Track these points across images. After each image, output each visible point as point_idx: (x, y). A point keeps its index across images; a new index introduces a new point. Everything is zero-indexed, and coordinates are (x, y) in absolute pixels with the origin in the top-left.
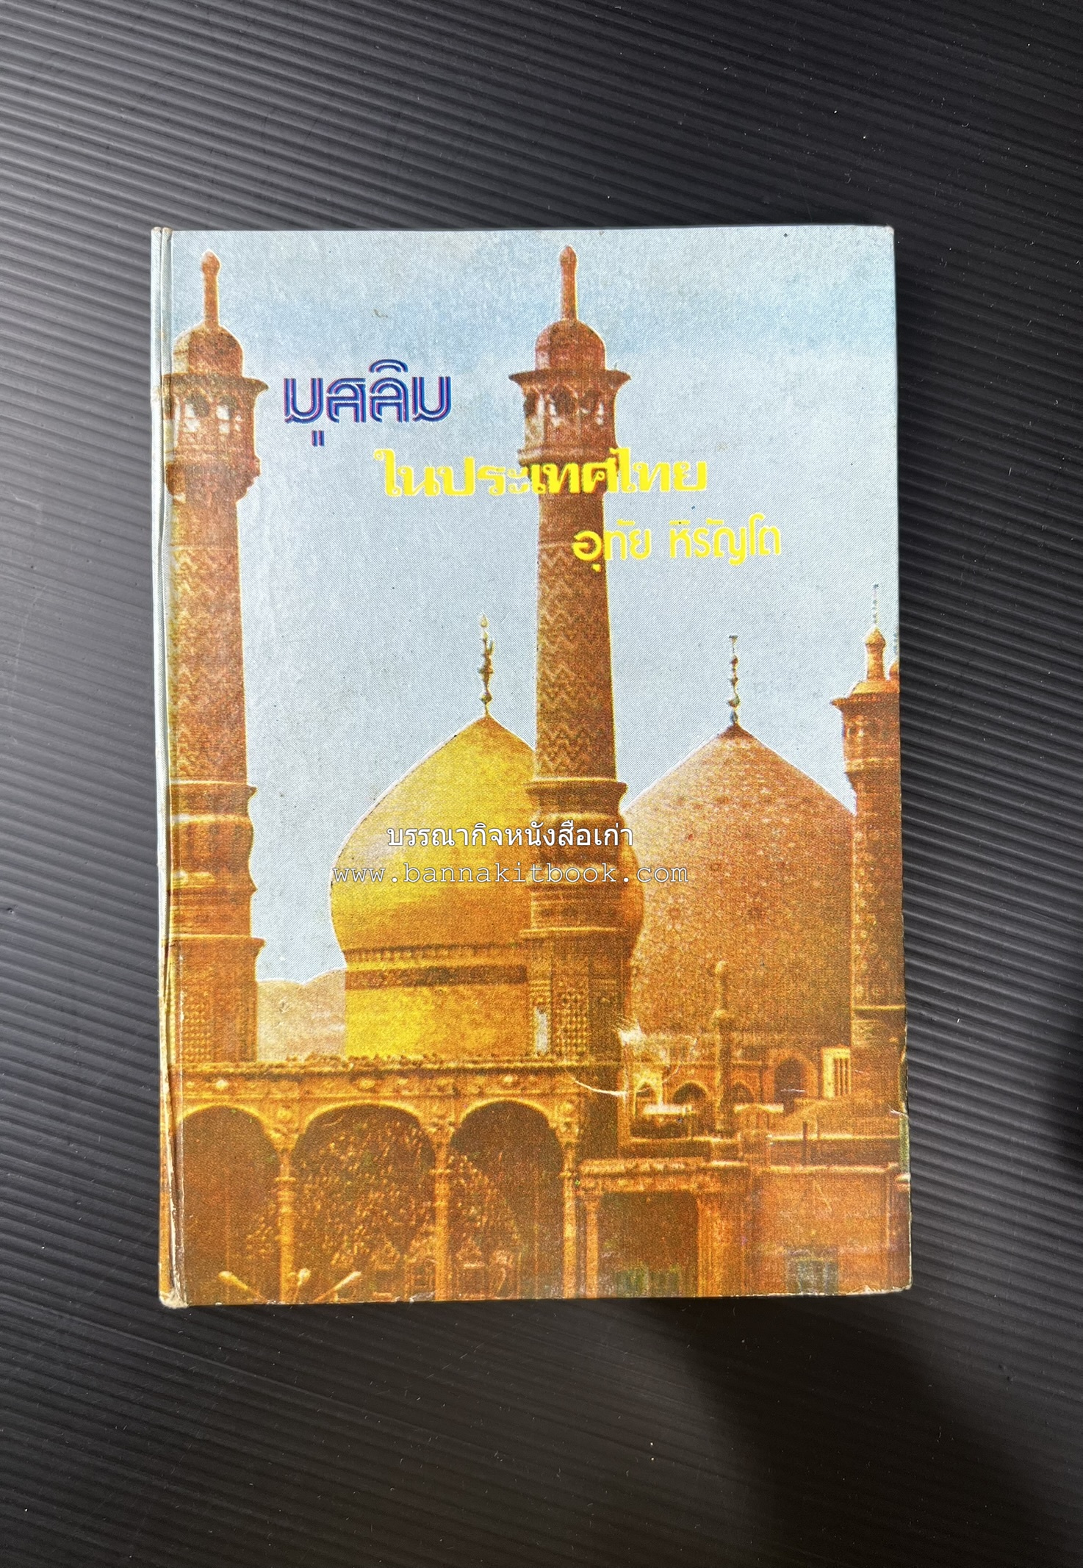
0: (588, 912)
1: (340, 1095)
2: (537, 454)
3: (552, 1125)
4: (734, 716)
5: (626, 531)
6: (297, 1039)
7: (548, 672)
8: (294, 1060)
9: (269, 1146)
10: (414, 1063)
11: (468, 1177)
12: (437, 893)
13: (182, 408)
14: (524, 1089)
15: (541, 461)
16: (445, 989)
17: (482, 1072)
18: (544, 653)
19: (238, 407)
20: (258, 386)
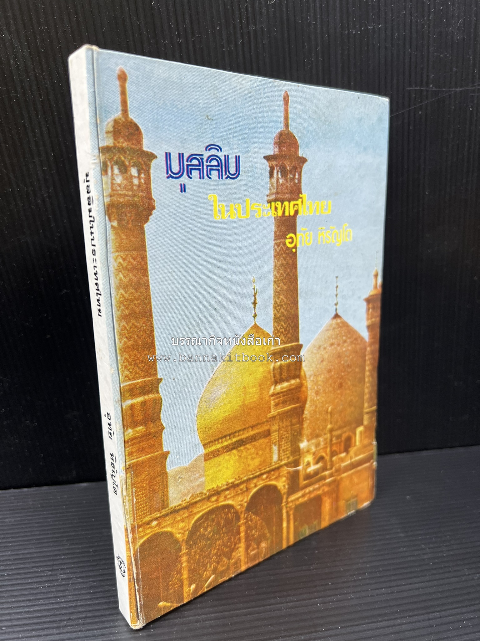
0: (290, 401)
1: (204, 508)
2: (273, 197)
3: (279, 488)
4: (336, 310)
5: (304, 232)
6: (186, 491)
7: (277, 300)
8: (185, 500)
9: (177, 541)
10: (231, 483)
11: (251, 520)
12: (238, 408)
13: (112, 168)
14: (270, 478)
15: (275, 200)
16: (242, 448)
17: (255, 477)
18: (275, 291)
19: (142, 169)
20: (152, 156)
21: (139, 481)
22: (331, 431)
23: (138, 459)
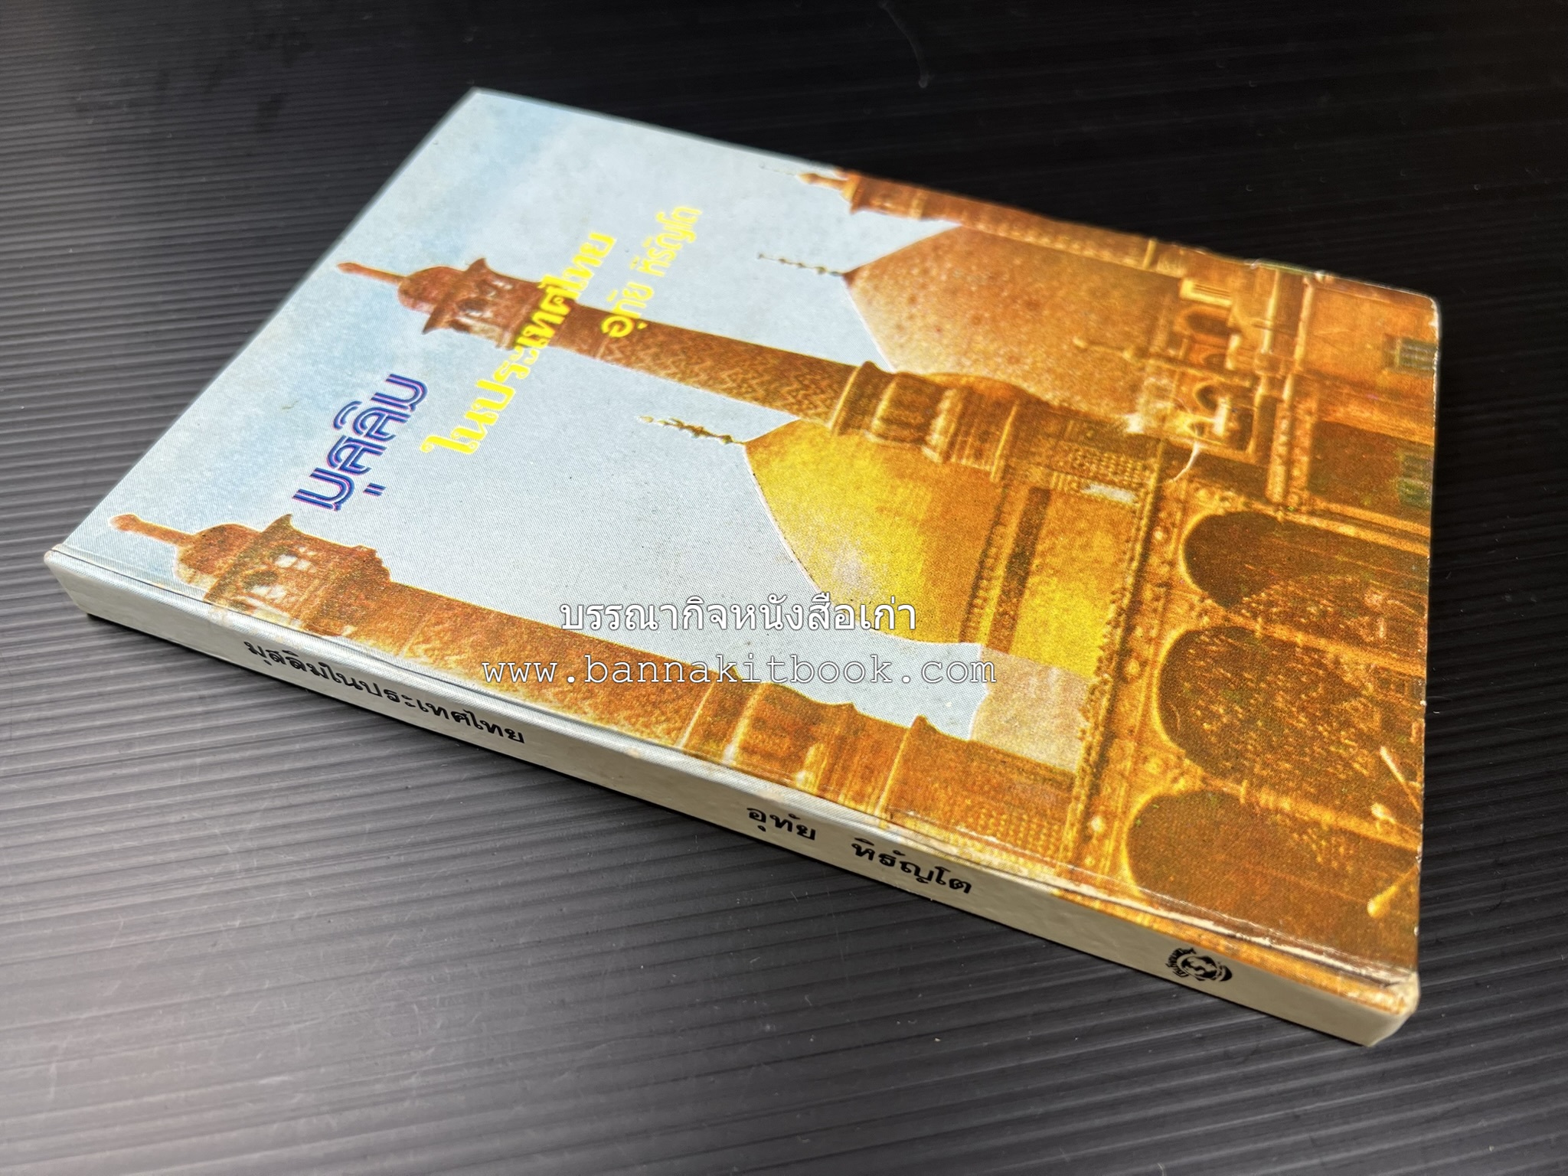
0: (989, 423)
1: (1142, 699)
2: (508, 336)
3: (1221, 512)
4: (835, 273)
5: (620, 297)
6: (1058, 721)
7: (725, 386)
8: (1084, 732)
9: (1196, 796)
10: (1120, 615)
11: (1271, 604)
12: (921, 538)
13: (252, 596)
14: (1173, 525)
15: (517, 333)
16: (1036, 562)
17: (1145, 557)
18: (704, 384)
19: (291, 546)
20: (282, 524)
21: (947, 808)
22: (1143, 353)
23: (887, 788)
